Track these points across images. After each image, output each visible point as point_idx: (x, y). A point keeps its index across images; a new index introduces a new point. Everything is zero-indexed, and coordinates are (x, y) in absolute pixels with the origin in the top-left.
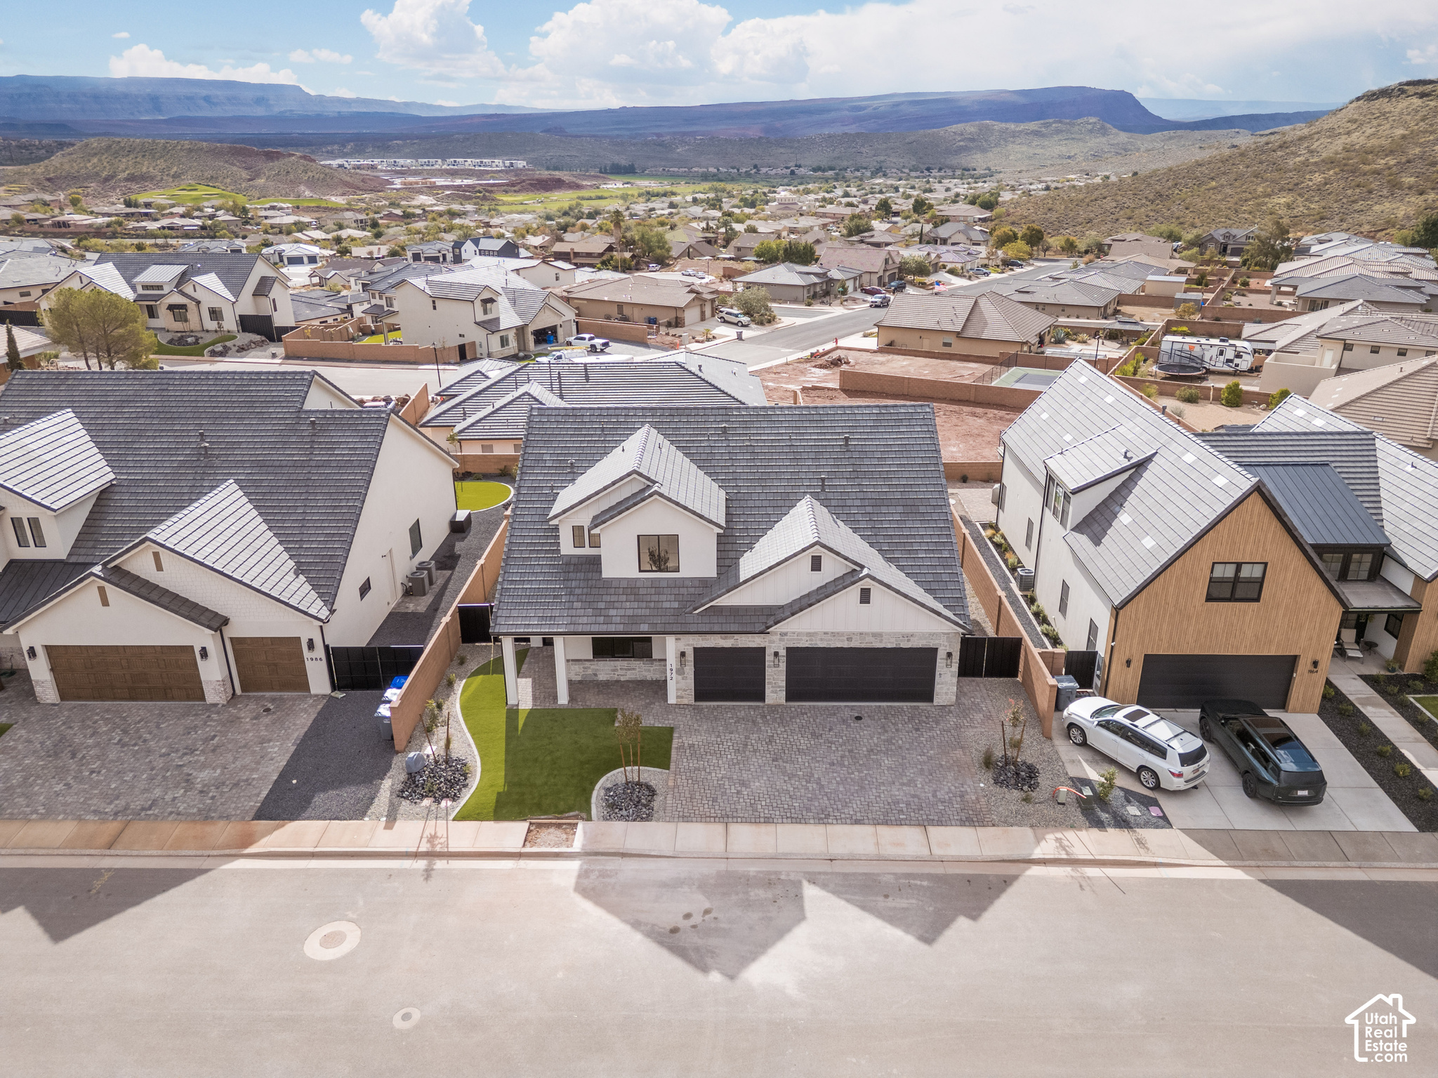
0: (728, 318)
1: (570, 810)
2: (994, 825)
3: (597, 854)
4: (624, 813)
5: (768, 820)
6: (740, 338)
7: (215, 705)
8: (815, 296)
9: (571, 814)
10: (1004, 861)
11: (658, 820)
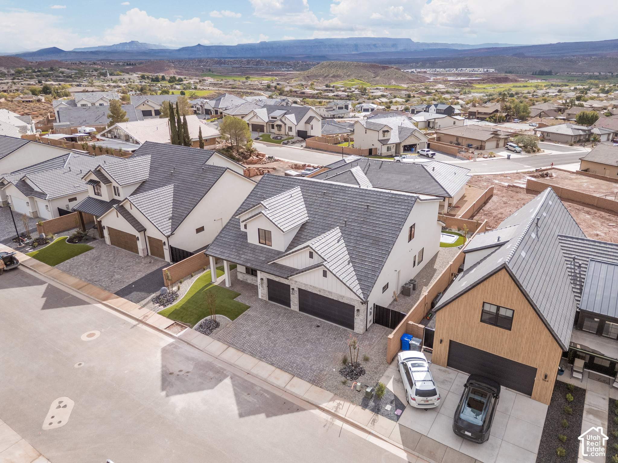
0: (510, 148)
1: (189, 322)
2: (321, 387)
6: (509, 158)
7: (141, 257)
8: (579, 141)
9: (188, 324)
11: (210, 337)
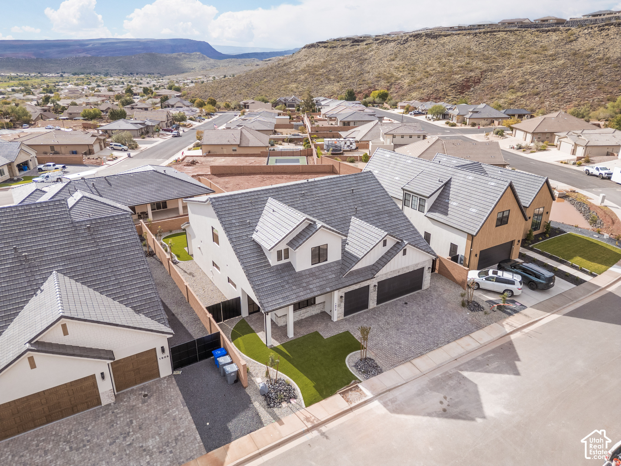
0: (115, 147)
1: (349, 381)
2: (486, 326)
3: (380, 394)
4: (373, 373)
5: (422, 354)
6: (129, 156)
7: (109, 405)
8: (142, 134)
9: (351, 383)
10: (501, 337)
11: (385, 371)
